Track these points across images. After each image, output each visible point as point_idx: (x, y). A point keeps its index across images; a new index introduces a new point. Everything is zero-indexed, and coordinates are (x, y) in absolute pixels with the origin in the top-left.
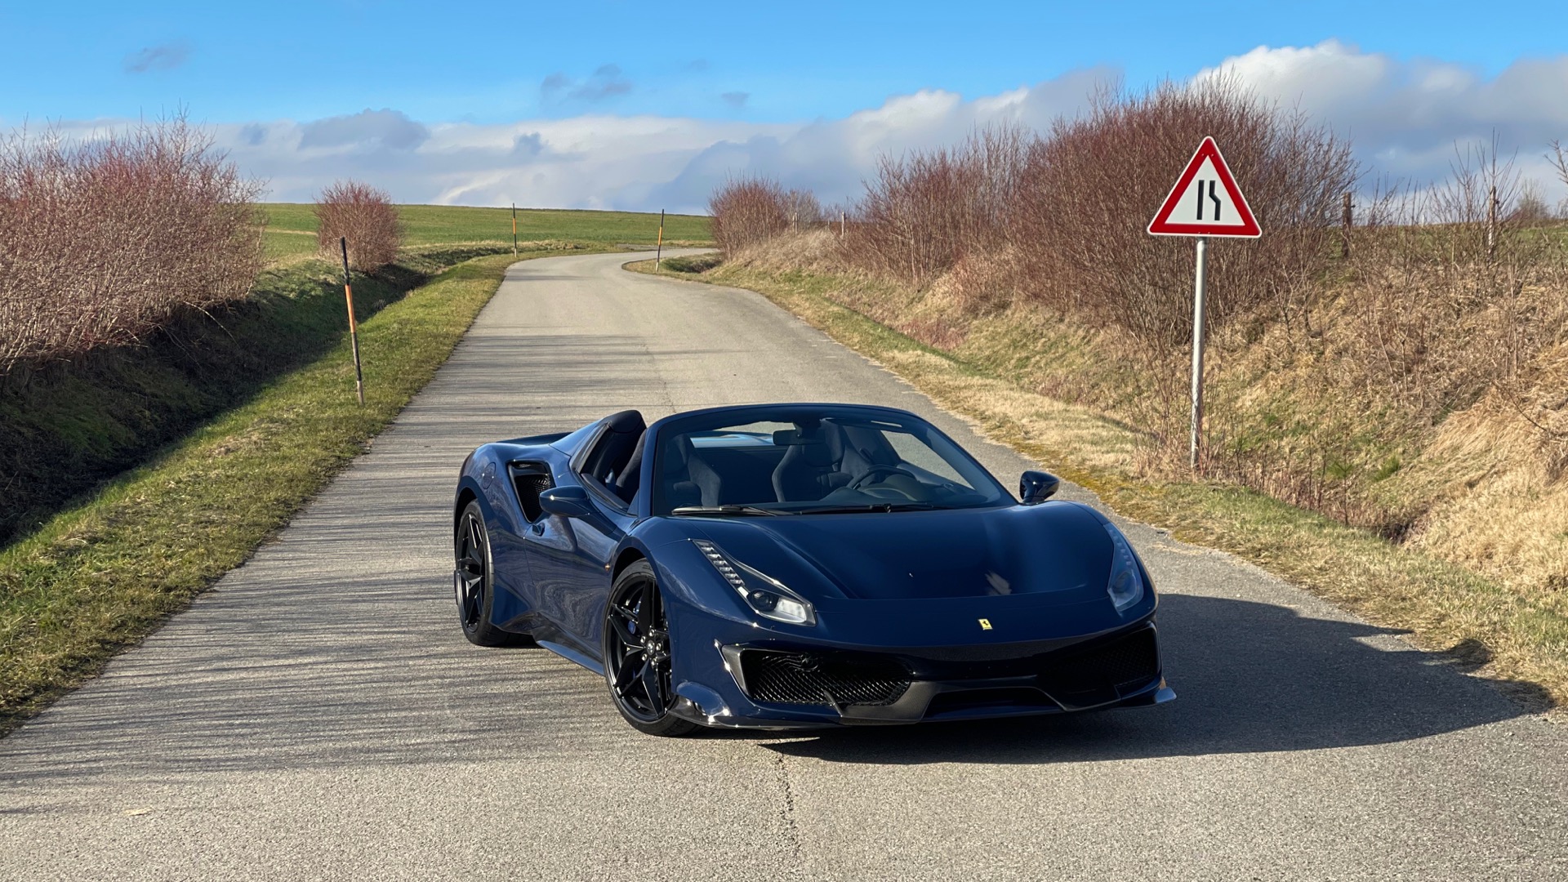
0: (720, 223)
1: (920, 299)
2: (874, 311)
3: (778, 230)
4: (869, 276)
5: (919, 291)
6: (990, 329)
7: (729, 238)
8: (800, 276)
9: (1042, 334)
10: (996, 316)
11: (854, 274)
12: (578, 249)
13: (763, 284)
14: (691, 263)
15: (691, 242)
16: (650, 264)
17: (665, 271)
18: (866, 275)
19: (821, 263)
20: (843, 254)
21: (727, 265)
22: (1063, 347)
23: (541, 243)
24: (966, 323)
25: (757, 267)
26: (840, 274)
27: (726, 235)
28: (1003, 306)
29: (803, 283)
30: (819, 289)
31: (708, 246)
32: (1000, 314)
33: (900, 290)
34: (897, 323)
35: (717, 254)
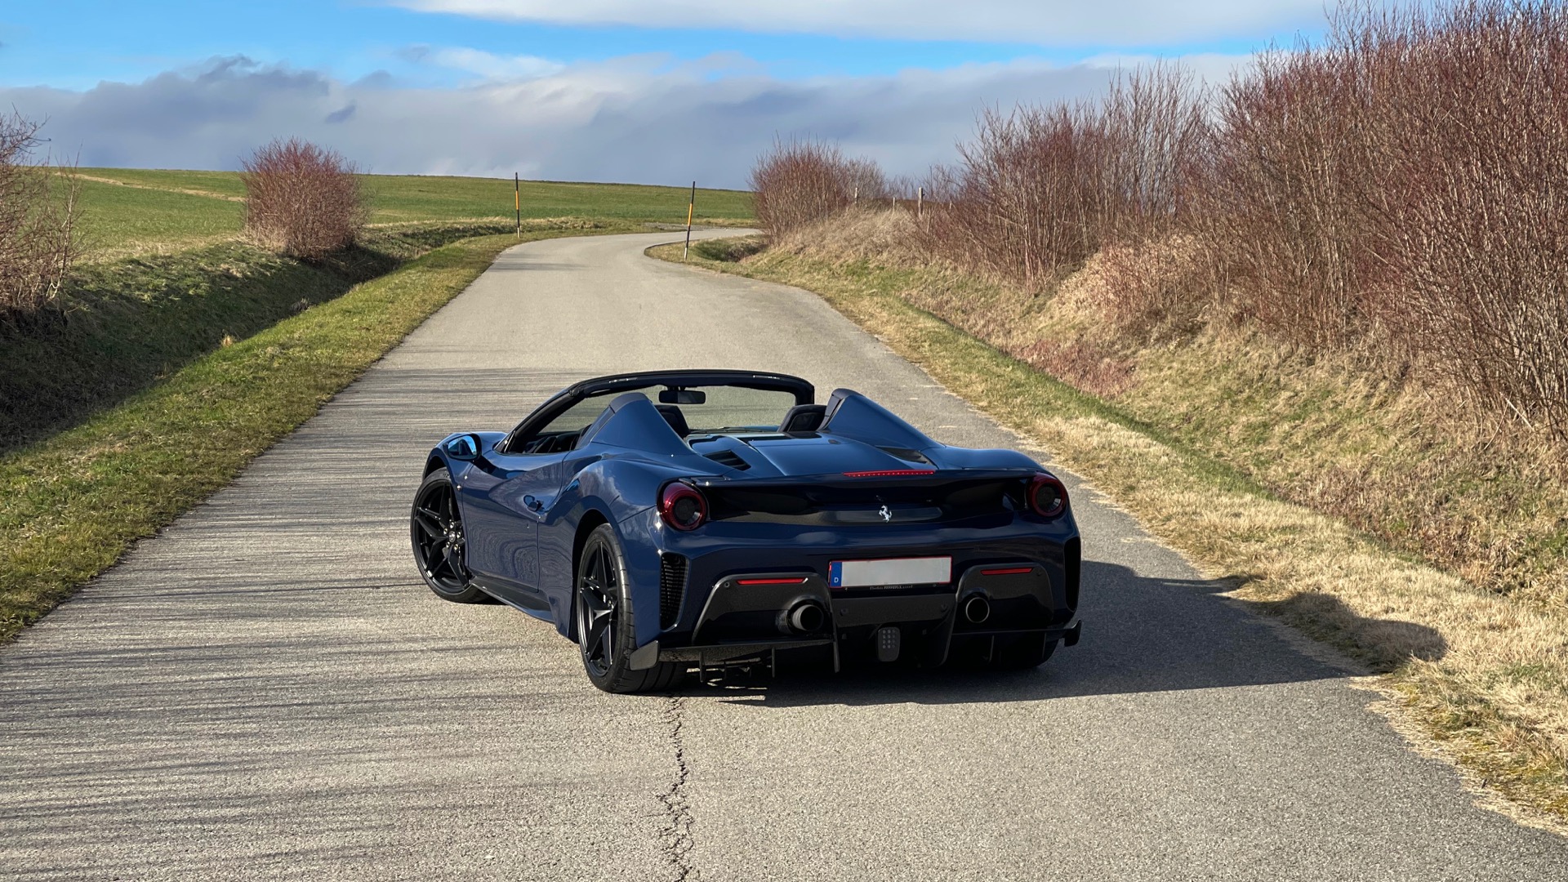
0: (765, 200)
1: (1041, 308)
2: (972, 321)
3: (837, 210)
4: (960, 271)
5: (1036, 296)
6: (1175, 365)
7: (777, 219)
8: (867, 268)
9: (1278, 382)
10: (1179, 345)
11: (938, 268)
12: (598, 229)
13: (820, 279)
14: (729, 247)
15: (732, 221)
16: (679, 249)
17: (696, 259)
18: (955, 269)
19: (894, 252)
20: (923, 241)
21: (775, 251)
22: (1331, 411)
23: (554, 220)
24: (1128, 352)
25: (810, 256)
27: (772, 214)
28: (1194, 330)
30: (892, 286)
31: (751, 227)
32: (1187, 344)
33: (1005, 293)
34: (1012, 343)
35: (761, 236)
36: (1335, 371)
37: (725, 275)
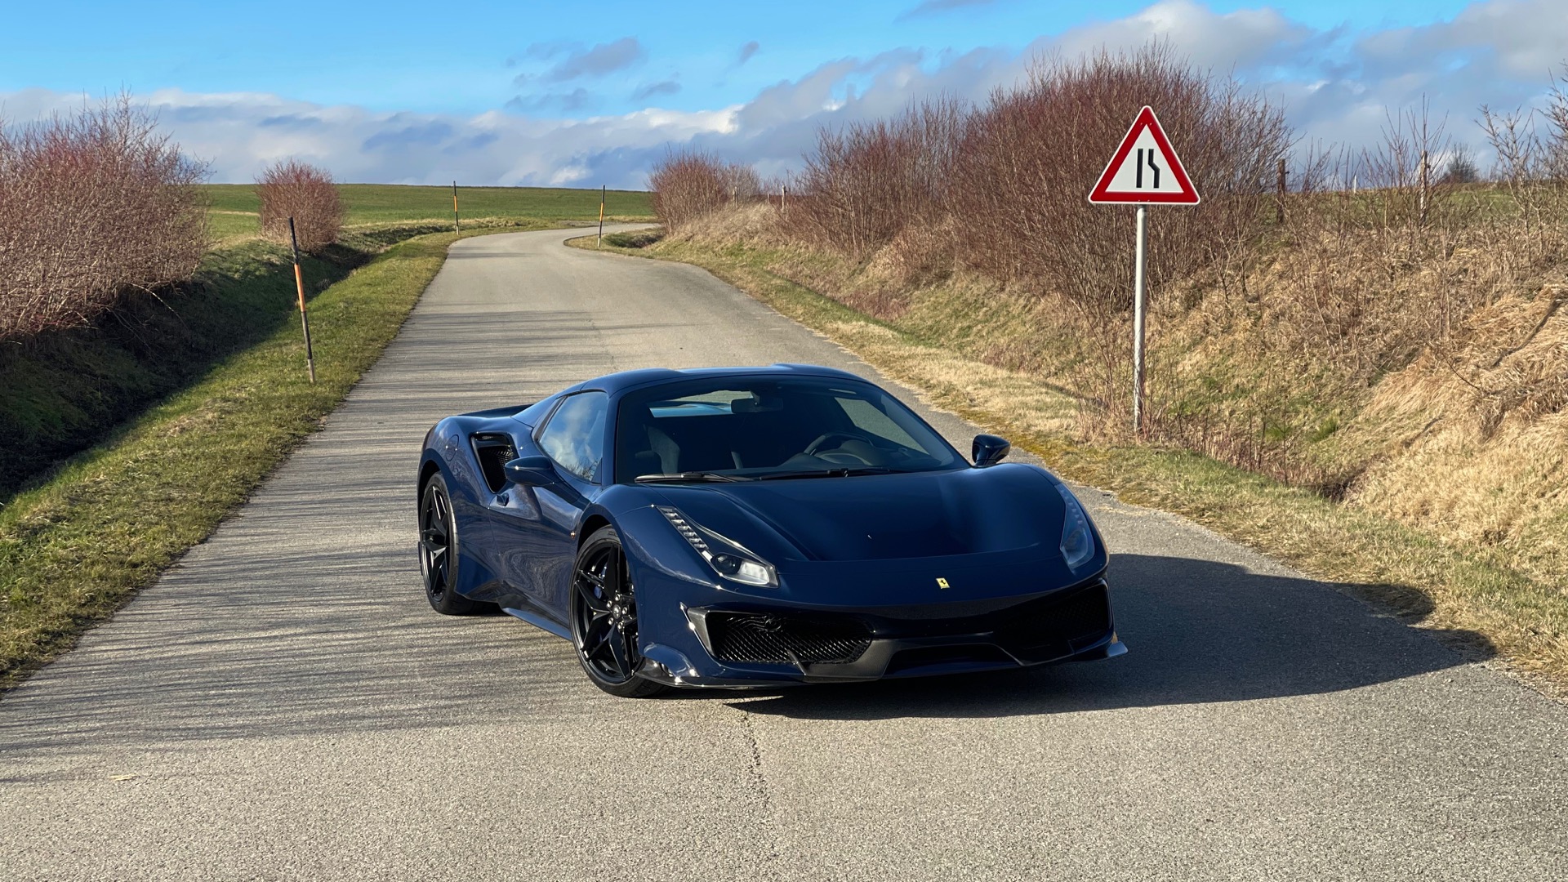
0: (660, 198)
1: (862, 271)
2: (815, 283)
3: (718, 205)
4: (810, 249)
5: (860, 263)
6: (932, 299)
7: (670, 214)
8: (742, 250)
9: (983, 303)
10: (937, 286)
11: (794, 247)
12: (520, 226)
13: (707, 257)
14: (632, 238)
15: (632, 218)
16: (592, 240)
17: (607, 247)
18: (807, 248)
19: (763, 236)
20: (784, 227)
21: (670, 239)
22: (1004, 316)
23: (481, 220)
24: (908, 294)
25: (698, 242)
26: (781, 248)
27: (667, 209)
28: (944, 276)
29: (745, 257)
30: (761, 263)
31: (649, 222)
32: (942, 285)
33: (841, 262)
34: (839, 295)
35: (658, 229)
36: (1011, 294)
37: (632, 258)
